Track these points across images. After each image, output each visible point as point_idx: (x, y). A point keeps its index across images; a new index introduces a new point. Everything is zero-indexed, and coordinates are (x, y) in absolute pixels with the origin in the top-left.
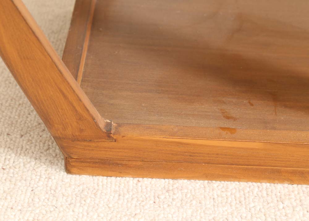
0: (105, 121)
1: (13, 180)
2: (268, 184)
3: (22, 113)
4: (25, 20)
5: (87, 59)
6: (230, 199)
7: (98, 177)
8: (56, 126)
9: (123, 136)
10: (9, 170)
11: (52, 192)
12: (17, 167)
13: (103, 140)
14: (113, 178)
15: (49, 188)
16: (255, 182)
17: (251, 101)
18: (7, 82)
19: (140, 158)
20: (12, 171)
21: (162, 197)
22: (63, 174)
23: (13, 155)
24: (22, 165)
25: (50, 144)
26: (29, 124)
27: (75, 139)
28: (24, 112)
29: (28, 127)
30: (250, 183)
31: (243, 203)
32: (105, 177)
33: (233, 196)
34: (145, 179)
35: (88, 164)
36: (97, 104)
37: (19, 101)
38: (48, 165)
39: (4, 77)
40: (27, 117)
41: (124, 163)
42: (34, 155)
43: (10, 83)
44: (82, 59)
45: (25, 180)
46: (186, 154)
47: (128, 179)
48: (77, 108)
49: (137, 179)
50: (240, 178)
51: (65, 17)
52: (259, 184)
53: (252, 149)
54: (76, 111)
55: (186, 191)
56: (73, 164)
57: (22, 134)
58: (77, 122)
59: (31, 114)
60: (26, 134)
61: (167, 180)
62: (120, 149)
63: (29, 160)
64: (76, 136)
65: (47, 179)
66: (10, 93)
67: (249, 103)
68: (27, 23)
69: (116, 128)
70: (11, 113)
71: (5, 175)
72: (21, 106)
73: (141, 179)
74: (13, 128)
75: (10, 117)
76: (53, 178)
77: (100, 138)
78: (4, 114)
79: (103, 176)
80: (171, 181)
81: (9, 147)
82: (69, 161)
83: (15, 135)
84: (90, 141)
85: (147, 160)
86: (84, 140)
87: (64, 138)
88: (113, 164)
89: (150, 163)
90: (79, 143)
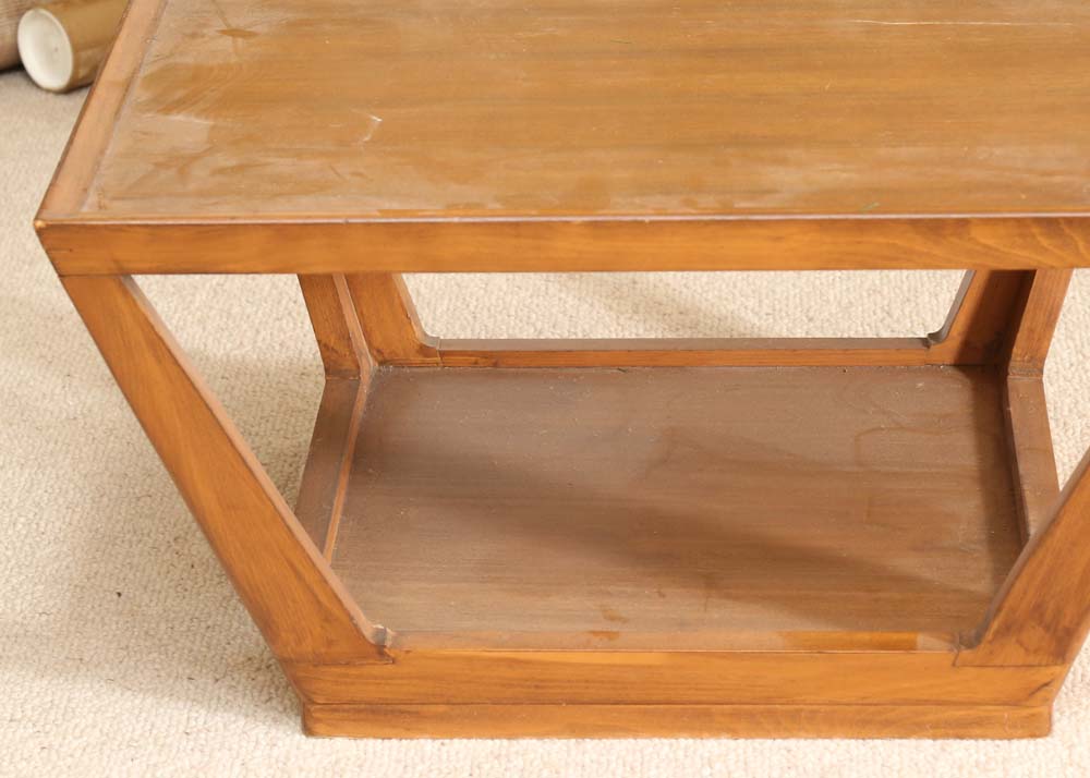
0: (375, 626)
1: (207, 750)
2: (691, 741)
3: (215, 641)
5: (342, 526)
6: (613, 765)
7: (365, 740)
8: (283, 634)
9: (408, 652)
10: (198, 735)
11: (280, 765)
12: (213, 729)
13: (371, 661)
14: (394, 742)
15: (273, 760)
16: (666, 737)
17: (662, 590)
19: (442, 695)
20: (203, 735)
21: (486, 767)
22: (300, 738)
23: (203, 712)
24: (221, 725)
25: (272, 691)
26: (230, 660)
27: (320, 661)
28: (219, 640)
29: (228, 665)
30: (656, 740)
31: (638, 770)
32: (380, 741)
33: (621, 762)
34: (456, 741)
35: (346, 714)
37: (206, 621)
38: (270, 725)
39: (172, 580)
40: (225, 649)
41: (413, 708)
42: (243, 711)
43: (186, 590)
44: (330, 528)
45: (230, 750)
46: (528, 683)
47: (422, 741)
48: (320, 597)
49: (441, 741)
50: (636, 731)
52: (673, 741)
54: (319, 602)
55: (532, 756)
56: (318, 715)
57: (218, 677)
58: (322, 627)
59: (232, 642)
60: (224, 677)
61: (497, 741)
62: (402, 678)
63: (233, 719)
64: (321, 655)
65: (268, 747)
66: (188, 608)
67: (659, 592)
69: (395, 638)
70: (193, 642)
71: (192, 743)
72: (210, 629)
73: (447, 741)
74: (198, 668)
75: (191, 651)
76: (280, 744)
77: (365, 658)
78: (179, 645)
79: (375, 737)
80: (505, 742)
81: (194, 700)
82: (309, 710)
83: (203, 680)
84: (347, 664)
85: (460, 700)
86: (335, 663)
87: (298, 662)
88: (392, 712)
89: (464, 707)
90: (326, 669)
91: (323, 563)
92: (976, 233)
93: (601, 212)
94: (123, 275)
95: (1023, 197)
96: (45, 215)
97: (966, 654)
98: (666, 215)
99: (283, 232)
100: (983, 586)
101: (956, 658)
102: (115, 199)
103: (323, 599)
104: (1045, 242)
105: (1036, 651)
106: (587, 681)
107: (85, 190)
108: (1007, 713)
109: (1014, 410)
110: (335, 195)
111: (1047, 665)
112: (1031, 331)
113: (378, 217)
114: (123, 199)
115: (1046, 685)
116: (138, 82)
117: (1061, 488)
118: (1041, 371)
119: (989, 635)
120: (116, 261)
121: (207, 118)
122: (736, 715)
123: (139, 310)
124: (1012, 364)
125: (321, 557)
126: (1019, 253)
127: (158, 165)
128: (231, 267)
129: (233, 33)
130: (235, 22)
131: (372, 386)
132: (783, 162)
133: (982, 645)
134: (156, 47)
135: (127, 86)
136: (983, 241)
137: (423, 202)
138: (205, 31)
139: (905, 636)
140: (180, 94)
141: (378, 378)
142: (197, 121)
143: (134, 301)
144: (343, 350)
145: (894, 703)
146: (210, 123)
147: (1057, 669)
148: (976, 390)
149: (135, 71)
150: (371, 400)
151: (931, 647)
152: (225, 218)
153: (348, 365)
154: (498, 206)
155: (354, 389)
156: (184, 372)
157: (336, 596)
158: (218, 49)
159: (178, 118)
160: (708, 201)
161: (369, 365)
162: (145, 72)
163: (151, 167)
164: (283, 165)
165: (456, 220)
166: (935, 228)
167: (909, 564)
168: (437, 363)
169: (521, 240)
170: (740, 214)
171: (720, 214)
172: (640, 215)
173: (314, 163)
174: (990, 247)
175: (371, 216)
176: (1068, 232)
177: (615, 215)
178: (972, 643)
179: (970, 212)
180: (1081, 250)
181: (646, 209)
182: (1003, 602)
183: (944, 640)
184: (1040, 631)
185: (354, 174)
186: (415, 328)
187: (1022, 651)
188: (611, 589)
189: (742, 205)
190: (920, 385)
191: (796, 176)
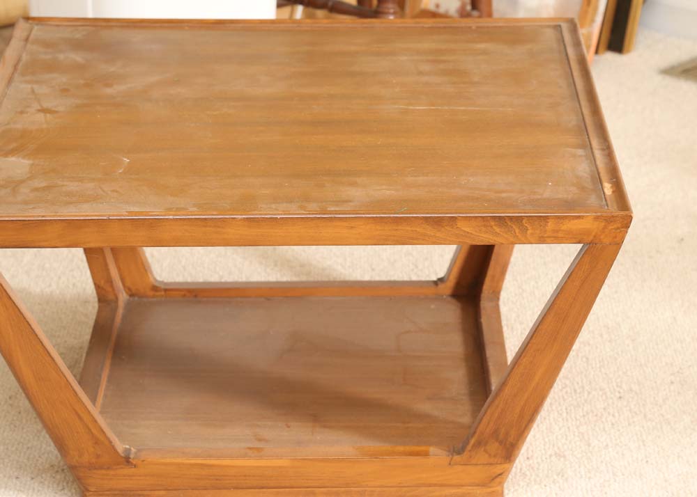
0: (124, 446)
3: (32, 456)
4: (41, 342)
5: (107, 389)
9: (143, 461)
13: (122, 466)
17: (288, 424)
18: (12, 426)
19: (162, 485)
25: (65, 484)
26: (40, 467)
27: (92, 467)
28: (34, 455)
29: (39, 470)
36: (119, 435)
37: (27, 444)
39: (7, 421)
40: (38, 460)
44: (100, 390)
46: (212, 478)
48: (93, 430)
51: (81, 348)
53: (280, 467)
54: (92, 433)
57: (33, 476)
58: (94, 447)
59: (43, 457)
60: (37, 477)
62: (140, 476)
64: (93, 463)
66: (16, 437)
67: (286, 425)
68: (43, 345)
69: (136, 453)
70: (19, 457)
72: (29, 449)
74: (22, 471)
75: (18, 462)
77: (118, 465)
78: (11, 458)
81: (19, 490)
82: (85, 495)
83: (25, 478)
84: (108, 468)
85: (172, 488)
86: (101, 468)
87: (79, 467)
88: (134, 495)
90: (95, 471)
91: (95, 411)
92: (459, 224)
93: (253, 212)
95: (486, 204)
97: (457, 458)
98: (290, 214)
100: (466, 420)
101: (451, 460)
103: (94, 431)
104: (497, 229)
105: (495, 456)
106: (245, 476)
108: (478, 491)
109: (484, 320)
110: (102, 203)
111: (501, 464)
112: (493, 277)
113: (127, 216)
115: (500, 475)
117: (509, 363)
118: (498, 299)
119: (469, 447)
121: (29, 159)
124: (483, 294)
125: (93, 407)
126: (484, 236)
128: (42, 244)
129: (44, 111)
130: (46, 105)
131: (125, 309)
132: (354, 184)
133: (465, 453)
136: (464, 229)
137: (151, 206)
138: (28, 110)
139: (423, 448)
140: (14, 145)
141: (129, 307)
142: (23, 161)
144: (109, 289)
145: (417, 486)
146: (31, 162)
147: (506, 466)
150: (124, 317)
151: (437, 455)
152: (39, 216)
153: (111, 297)
154: (195, 209)
155: (115, 309)
156: (14, 303)
157: (102, 430)
158: (35, 120)
159: (12, 159)
160: (313, 206)
161: (123, 297)
164: (73, 186)
165: (171, 217)
166: (438, 222)
167: (426, 407)
168: (162, 296)
169: (208, 229)
170: (331, 214)
171: (319, 214)
172: (275, 215)
173: (91, 185)
174: (468, 233)
175: (123, 215)
176: (510, 224)
177: (261, 214)
178: (460, 452)
179: (456, 213)
180: (517, 234)
181: (278, 211)
182: (477, 428)
183: (445, 450)
184: (497, 444)
185: (113, 191)
186: (150, 276)
187: (487, 456)
188: (259, 423)
189: (333, 209)
190: (433, 307)
191: (361, 193)
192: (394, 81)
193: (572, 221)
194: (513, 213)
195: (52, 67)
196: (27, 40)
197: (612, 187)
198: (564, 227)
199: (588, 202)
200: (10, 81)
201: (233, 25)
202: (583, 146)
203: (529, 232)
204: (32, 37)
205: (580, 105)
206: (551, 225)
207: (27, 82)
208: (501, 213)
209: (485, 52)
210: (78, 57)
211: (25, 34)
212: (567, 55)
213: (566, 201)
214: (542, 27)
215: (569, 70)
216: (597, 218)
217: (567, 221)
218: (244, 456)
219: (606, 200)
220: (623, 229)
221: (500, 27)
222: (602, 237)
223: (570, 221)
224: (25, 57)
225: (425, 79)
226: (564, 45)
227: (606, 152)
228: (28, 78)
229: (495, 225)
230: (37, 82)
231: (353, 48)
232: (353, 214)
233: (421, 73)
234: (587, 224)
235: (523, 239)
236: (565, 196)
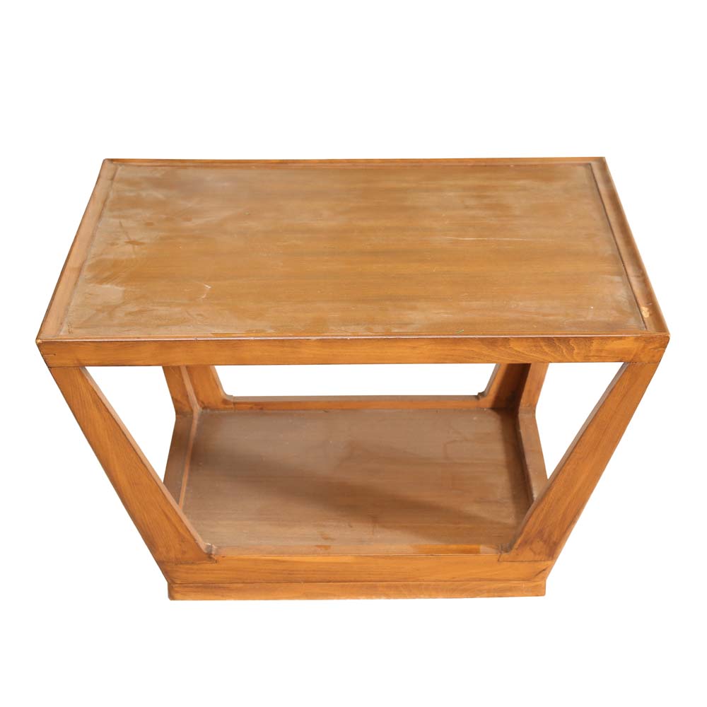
0: (206, 544)
8: (160, 549)
9: (223, 557)
13: (204, 562)
19: (241, 579)
22: (168, 601)
27: (178, 562)
35: (191, 589)
41: (225, 585)
46: (285, 572)
50: (339, 596)
53: (346, 563)
54: (179, 532)
56: (176, 589)
58: (180, 545)
62: (220, 570)
64: (179, 559)
67: (349, 525)
69: (217, 550)
77: (201, 560)
82: (172, 587)
84: (193, 563)
85: (248, 581)
86: (187, 563)
87: (168, 562)
88: (215, 587)
89: (251, 585)
90: (181, 566)
91: (179, 509)
92: (512, 344)
93: (326, 334)
94: (81, 367)
95: (535, 327)
96: (41, 337)
97: (505, 555)
98: (358, 336)
99: (165, 345)
100: (511, 521)
101: (500, 556)
102: (76, 328)
103: (181, 531)
104: (546, 349)
105: (539, 554)
106: (314, 571)
107: (61, 324)
108: (524, 585)
109: (522, 431)
110: (189, 326)
111: (544, 561)
112: (530, 391)
113: (211, 337)
114: (80, 328)
115: (544, 570)
116: (85, 268)
117: (548, 477)
118: (535, 411)
119: (516, 546)
120: (78, 360)
121: (122, 286)
122: (389, 587)
123: (89, 384)
124: (520, 408)
125: (177, 506)
126: (535, 355)
127: (98, 311)
128: (137, 363)
129: (132, 243)
130: (133, 238)
131: (199, 420)
132: (413, 308)
133: (513, 551)
134: (93, 250)
135: (80, 270)
136: (516, 349)
137: (234, 329)
138: (118, 242)
139: (474, 546)
140: (107, 274)
141: (202, 416)
142: (116, 288)
143: (87, 380)
144: (185, 402)
145: (468, 580)
146: (123, 289)
147: (549, 563)
148: (502, 420)
149: (84, 262)
150: (199, 428)
151: (487, 552)
152: (134, 338)
153: (187, 409)
154: (273, 331)
155: (191, 422)
156: (111, 415)
157: (188, 530)
158: (124, 251)
159: (107, 286)
160: (378, 329)
161: (197, 409)
162: (89, 263)
163: (95, 312)
164: (162, 311)
165: (252, 338)
166: (492, 342)
167: (474, 509)
168: (232, 408)
169: (285, 349)
170: (395, 335)
171: (385, 336)
172: (346, 336)
173: (177, 310)
174: (520, 352)
175: (208, 337)
176: (558, 344)
177: (332, 336)
178: (508, 549)
179: (509, 334)
180: (565, 354)
181: (348, 333)
182: (523, 529)
183: (493, 548)
184: (541, 543)
185: (198, 315)
186: (221, 391)
187: (532, 554)
188: (324, 523)
189: (396, 331)
190: (475, 418)
191: (422, 316)
192: (444, 215)
193: (615, 342)
194: (561, 334)
195: (136, 203)
196: (112, 179)
197: (648, 311)
198: (607, 347)
199: (628, 324)
200: (100, 216)
201: (295, 165)
202: (619, 274)
203: (576, 351)
204: (117, 176)
205: (614, 236)
206: (595, 345)
207: (114, 217)
208: (550, 334)
209: (524, 189)
210: (159, 194)
211: (111, 174)
212: (598, 190)
213: (608, 324)
214: (574, 165)
215: (601, 204)
216: (637, 339)
217: (610, 341)
218: (314, 553)
219: (644, 323)
220: (660, 349)
221: (535, 165)
222: (642, 356)
223: (613, 341)
224: (112, 195)
225: (472, 213)
226: (596, 181)
227: (641, 279)
228: (116, 213)
229: (545, 345)
230: (123, 217)
231: (404, 185)
232: (416, 335)
233: (467, 207)
234: (629, 344)
235: (569, 358)
236: (607, 319)
